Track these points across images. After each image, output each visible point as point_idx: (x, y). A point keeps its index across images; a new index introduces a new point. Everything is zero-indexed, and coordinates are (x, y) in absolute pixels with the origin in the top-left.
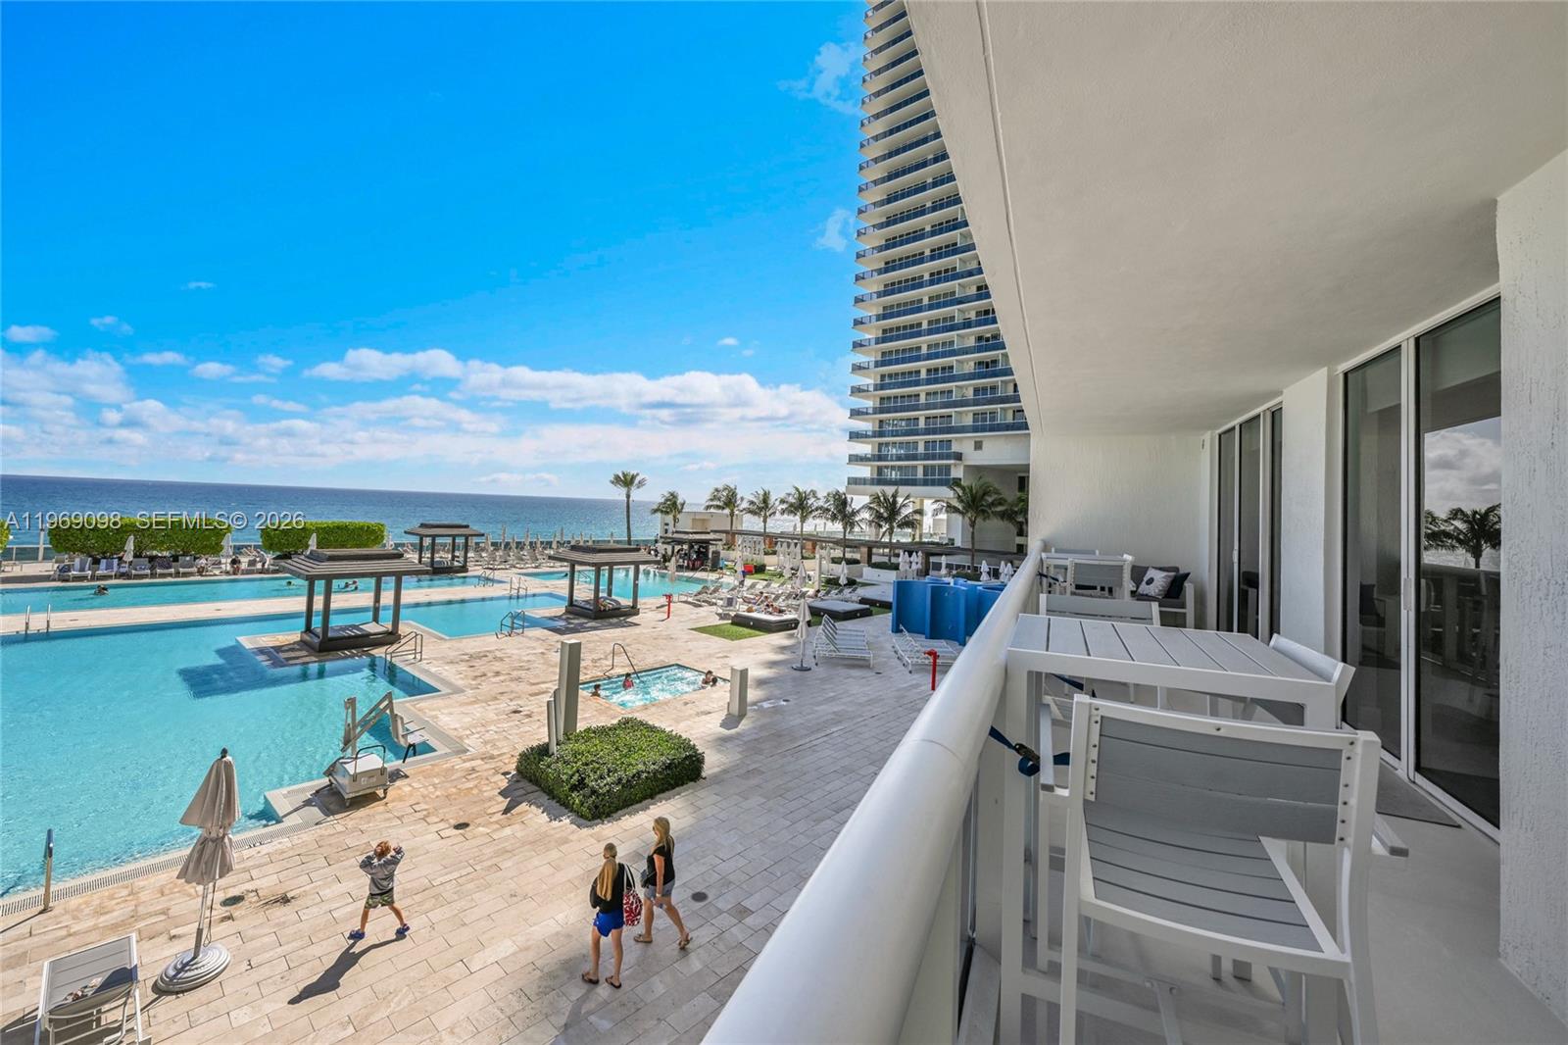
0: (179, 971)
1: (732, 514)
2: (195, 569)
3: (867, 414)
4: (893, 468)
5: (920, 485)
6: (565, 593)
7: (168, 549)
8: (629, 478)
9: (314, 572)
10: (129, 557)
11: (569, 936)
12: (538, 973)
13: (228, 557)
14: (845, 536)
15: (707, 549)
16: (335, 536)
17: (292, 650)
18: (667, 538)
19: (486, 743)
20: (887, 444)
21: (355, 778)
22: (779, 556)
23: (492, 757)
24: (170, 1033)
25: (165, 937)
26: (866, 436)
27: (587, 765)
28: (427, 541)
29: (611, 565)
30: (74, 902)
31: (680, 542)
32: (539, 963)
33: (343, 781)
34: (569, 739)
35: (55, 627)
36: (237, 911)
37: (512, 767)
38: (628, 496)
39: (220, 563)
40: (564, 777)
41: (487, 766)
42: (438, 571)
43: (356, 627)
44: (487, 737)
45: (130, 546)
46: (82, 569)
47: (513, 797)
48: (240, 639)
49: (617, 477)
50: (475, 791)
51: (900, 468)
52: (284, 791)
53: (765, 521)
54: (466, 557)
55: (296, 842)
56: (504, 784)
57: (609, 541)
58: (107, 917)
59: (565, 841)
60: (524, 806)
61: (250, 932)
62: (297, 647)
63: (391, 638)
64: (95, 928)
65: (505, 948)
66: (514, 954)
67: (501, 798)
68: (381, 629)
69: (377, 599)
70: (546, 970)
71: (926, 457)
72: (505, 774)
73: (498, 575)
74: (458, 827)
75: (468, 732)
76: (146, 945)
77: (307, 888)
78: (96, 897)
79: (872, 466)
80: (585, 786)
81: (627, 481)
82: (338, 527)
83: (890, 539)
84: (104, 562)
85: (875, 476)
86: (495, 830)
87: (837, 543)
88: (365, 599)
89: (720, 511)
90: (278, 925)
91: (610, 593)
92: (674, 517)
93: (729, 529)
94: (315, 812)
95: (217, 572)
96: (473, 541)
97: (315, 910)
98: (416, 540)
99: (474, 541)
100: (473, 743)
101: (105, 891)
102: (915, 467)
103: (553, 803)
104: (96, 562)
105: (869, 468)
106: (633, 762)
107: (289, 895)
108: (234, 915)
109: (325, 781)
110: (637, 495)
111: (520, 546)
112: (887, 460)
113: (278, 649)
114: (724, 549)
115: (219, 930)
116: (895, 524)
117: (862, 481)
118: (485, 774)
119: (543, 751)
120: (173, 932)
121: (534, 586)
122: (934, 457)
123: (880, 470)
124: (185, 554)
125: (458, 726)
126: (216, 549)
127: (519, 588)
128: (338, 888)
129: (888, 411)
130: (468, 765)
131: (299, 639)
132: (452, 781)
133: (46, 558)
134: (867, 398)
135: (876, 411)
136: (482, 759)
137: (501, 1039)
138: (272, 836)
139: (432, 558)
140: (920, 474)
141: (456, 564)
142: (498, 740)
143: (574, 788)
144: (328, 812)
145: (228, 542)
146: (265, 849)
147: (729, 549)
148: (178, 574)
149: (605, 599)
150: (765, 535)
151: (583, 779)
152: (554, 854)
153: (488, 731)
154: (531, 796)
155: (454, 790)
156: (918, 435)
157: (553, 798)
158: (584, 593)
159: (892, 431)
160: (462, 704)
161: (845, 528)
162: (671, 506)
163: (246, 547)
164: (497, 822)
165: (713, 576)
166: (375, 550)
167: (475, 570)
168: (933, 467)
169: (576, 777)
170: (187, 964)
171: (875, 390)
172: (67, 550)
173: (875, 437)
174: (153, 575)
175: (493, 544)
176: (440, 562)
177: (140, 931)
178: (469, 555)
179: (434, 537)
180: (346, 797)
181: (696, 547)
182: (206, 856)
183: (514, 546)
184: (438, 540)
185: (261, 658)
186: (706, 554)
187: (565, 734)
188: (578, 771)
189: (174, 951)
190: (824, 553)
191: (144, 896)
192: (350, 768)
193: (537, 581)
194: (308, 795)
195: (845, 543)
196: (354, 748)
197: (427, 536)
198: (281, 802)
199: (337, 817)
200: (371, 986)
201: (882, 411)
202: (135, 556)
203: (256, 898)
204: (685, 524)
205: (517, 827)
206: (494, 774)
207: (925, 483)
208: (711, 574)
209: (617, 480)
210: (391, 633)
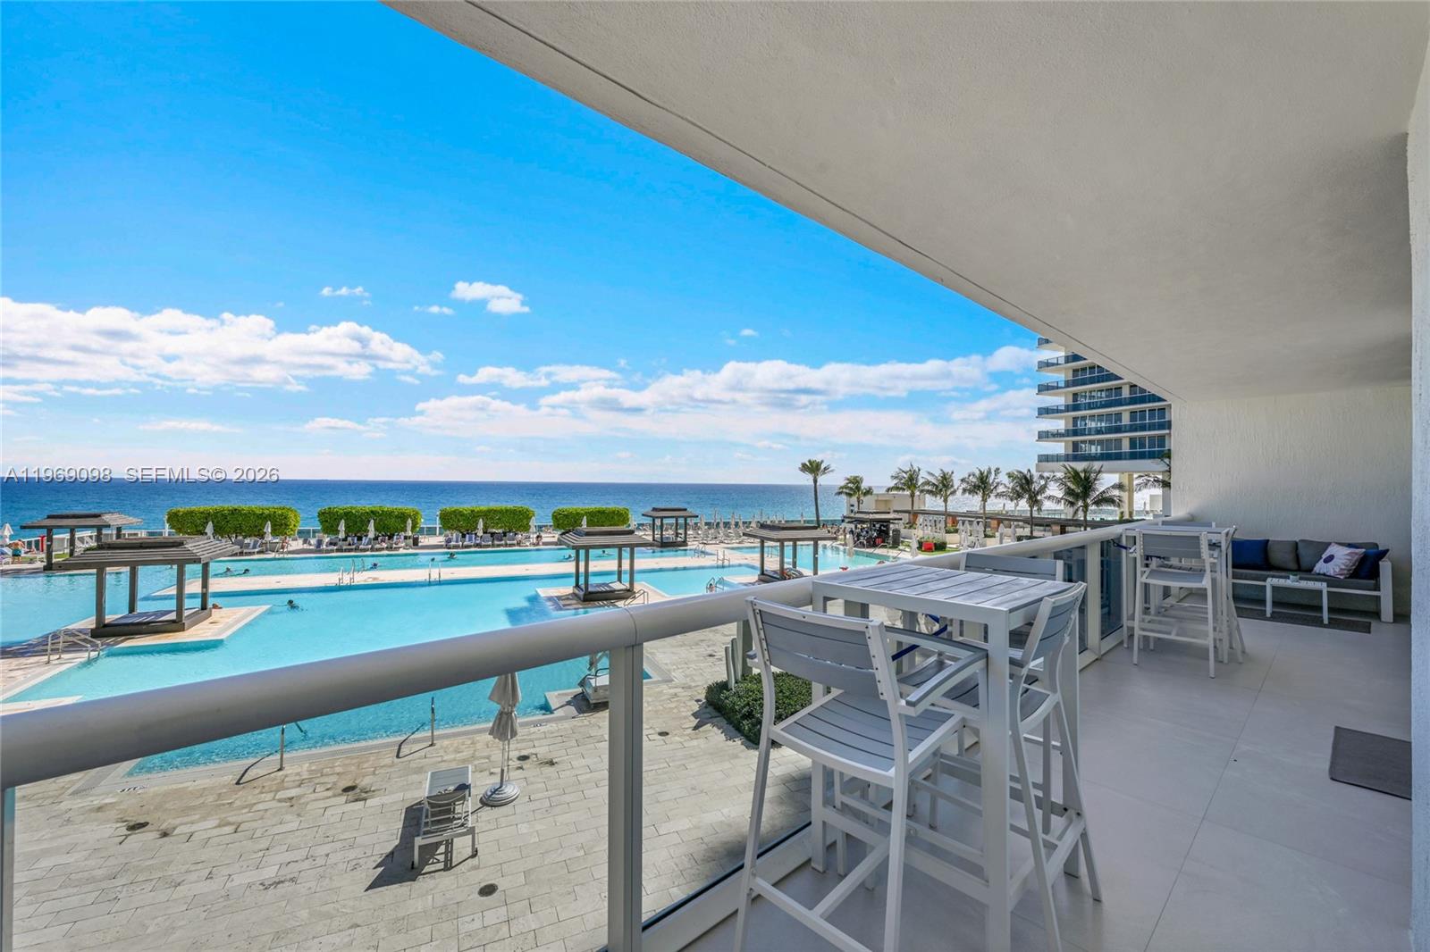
0: (493, 793)
1: (912, 495)
2: (515, 542)
3: (1058, 388)
4: (1092, 442)
5: (1125, 459)
6: (758, 564)
7: (501, 527)
8: (814, 465)
9: (577, 543)
10: (480, 533)
11: (730, 825)
12: (704, 846)
13: (534, 533)
14: (1031, 514)
15: (887, 527)
16: (598, 517)
17: (568, 599)
18: (851, 518)
19: (686, 676)
20: (1084, 418)
21: (596, 689)
22: (960, 535)
23: (690, 687)
24: (487, 829)
25: (487, 773)
26: (1058, 411)
27: (756, 700)
28: (658, 522)
29: (795, 541)
30: (446, 742)
31: (862, 521)
32: (706, 840)
33: (589, 691)
34: (745, 679)
35: (443, 577)
36: (526, 764)
37: (702, 696)
38: (815, 481)
39: (529, 538)
40: (737, 707)
41: (685, 694)
42: (665, 545)
43: (607, 585)
44: (688, 672)
45: (481, 525)
46: (457, 541)
47: (701, 719)
48: (539, 590)
49: (804, 465)
50: (675, 711)
51: (1100, 442)
52: (556, 693)
53: (945, 501)
54: (686, 534)
55: (560, 727)
56: (696, 708)
57: (800, 521)
58: (461, 754)
59: (736, 757)
60: (708, 727)
61: (532, 779)
62: (570, 597)
63: (629, 593)
64: (454, 760)
65: (684, 824)
66: (689, 829)
67: (692, 718)
68: (623, 587)
69: (620, 566)
70: (710, 845)
71: (1133, 428)
72: (698, 701)
73: (708, 549)
74: (661, 734)
75: (675, 667)
76: (478, 775)
77: (565, 758)
78: (456, 742)
79: (1066, 442)
80: (753, 716)
81: (813, 468)
82: (599, 512)
83: (1085, 517)
84: (467, 536)
85: (1070, 452)
86: (685, 741)
87: (1026, 521)
88: (611, 565)
89: (901, 492)
90: (546, 778)
91: (794, 564)
92: (858, 498)
93: (910, 509)
94: (572, 710)
95: (528, 544)
96: (691, 522)
97: (568, 772)
98: (649, 521)
99: (693, 522)
100: (678, 676)
101: (460, 739)
102: (1119, 441)
103: (731, 727)
104: (464, 536)
105: (1063, 444)
106: (792, 703)
107: (554, 761)
108: (524, 767)
109: (579, 690)
110: (823, 480)
111: (727, 525)
112: (1085, 435)
113: (559, 598)
114: (905, 528)
115: (515, 774)
116: (1089, 501)
117: (1057, 458)
118: (684, 699)
119: (724, 686)
120: (492, 771)
121: (735, 558)
122: (1143, 428)
123: (1076, 446)
124: (510, 532)
125: (668, 662)
126: (526, 528)
127: (724, 559)
128: (584, 762)
129: (1083, 382)
130: (672, 691)
131: (571, 592)
132: (660, 701)
133: (440, 534)
134: (1059, 371)
135: (1068, 384)
136: (683, 688)
137: (674, 883)
138: (548, 721)
139: (662, 535)
140: (1126, 447)
141: (679, 539)
142: (695, 675)
143: (745, 717)
144: (581, 711)
145: (533, 523)
146: (543, 729)
147: (910, 527)
148: (506, 545)
149: (790, 569)
150: (946, 514)
151: (752, 711)
152: (727, 765)
153: (688, 668)
154: (715, 720)
155: (661, 708)
156: (1121, 405)
157: (731, 724)
158: (772, 564)
159: (1089, 403)
160: (673, 646)
161: (1031, 507)
162: (854, 488)
163: (545, 526)
164: (688, 735)
165: (892, 553)
166: (623, 528)
167: (692, 545)
168: (1142, 439)
169: (747, 709)
170: (496, 790)
171: (1067, 362)
172: (449, 528)
173: (1068, 411)
174: (493, 546)
175: (706, 524)
176: (667, 538)
177: (476, 766)
178: (688, 532)
179: (662, 518)
180: (591, 702)
181: (878, 526)
182: (503, 722)
183: (721, 525)
184: (665, 521)
185: (549, 603)
186: (887, 533)
187: (743, 675)
188: (748, 704)
189: (492, 781)
190: (1009, 531)
191: (479, 746)
192: (593, 682)
193: (737, 553)
194: (569, 698)
195: (1032, 522)
196: (596, 667)
197: (657, 517)
198: (554, 699)
199: (585, 715)
200: (596, 828)
201: (1075, 383)
202: (484, 533)
203: (535, 759)
204: (868, 504)
205: (702, 741)
206: (690, 700)
207: (1133, 456)
208: (890, 550)
209: (804, 468)
210: (629, 591)
